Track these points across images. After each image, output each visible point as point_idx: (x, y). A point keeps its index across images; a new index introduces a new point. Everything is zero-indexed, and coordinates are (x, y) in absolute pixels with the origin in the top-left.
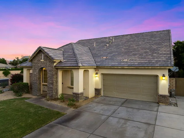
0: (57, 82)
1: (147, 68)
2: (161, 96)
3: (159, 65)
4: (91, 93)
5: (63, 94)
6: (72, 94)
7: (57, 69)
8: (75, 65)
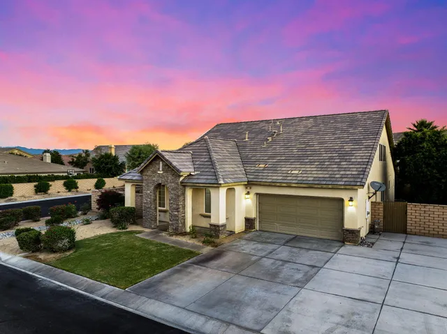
0: (184, 207)
1: (325, 186)
2: (347, 230)
3: (343, 183)
4: (239, 226)
5: (193, 227)
6: (209, 226)
7: (185, 186)
8: (213, 181)
